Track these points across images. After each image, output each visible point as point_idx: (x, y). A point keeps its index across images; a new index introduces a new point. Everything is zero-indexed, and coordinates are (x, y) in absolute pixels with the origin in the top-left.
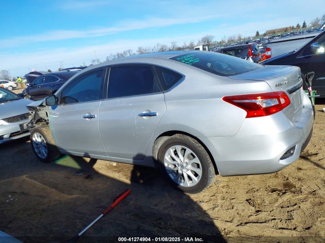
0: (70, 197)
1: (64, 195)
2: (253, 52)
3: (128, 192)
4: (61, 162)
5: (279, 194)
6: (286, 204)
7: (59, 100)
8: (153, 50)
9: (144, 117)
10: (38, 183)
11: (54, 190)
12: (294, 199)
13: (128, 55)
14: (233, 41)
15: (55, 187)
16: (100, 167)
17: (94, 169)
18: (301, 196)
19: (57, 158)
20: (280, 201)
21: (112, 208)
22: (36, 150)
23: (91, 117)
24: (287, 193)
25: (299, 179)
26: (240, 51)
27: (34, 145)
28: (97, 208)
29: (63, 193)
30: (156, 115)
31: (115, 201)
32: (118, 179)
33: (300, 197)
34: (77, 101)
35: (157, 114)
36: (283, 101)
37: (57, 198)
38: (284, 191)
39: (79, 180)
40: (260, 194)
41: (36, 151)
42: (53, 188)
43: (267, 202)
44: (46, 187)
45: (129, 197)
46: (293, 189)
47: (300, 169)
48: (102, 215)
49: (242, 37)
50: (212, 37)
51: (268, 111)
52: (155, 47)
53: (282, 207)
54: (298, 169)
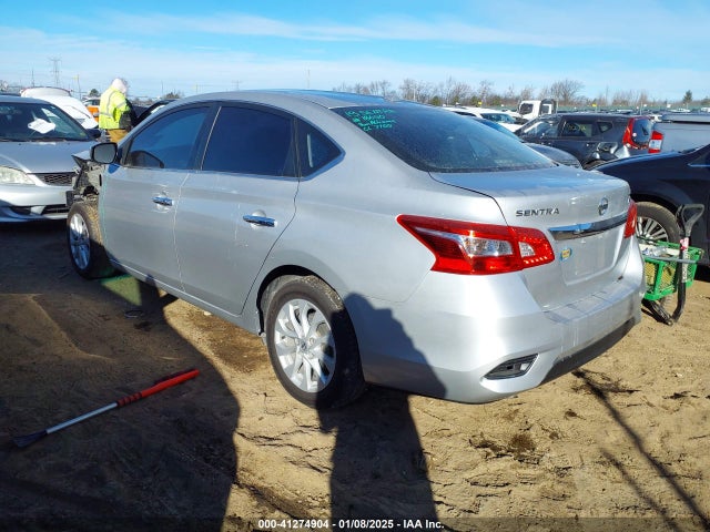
0: (85, 355)
1: (76, 349)
2: (635, 135)
3: (193, 372)
4: (113, 284)
5: (488, 454)
6: (488, 479)
7: (124, 156)
8: (436, 90)
9: (253, 225)
10: (47, 316)
11: (64, 335)
12: (514, 472)
13: (380, 93)
14: (624, 102)
15: (70, 328)
16: (176, 311)
17: (162, 313)
18: (530, 471)
19: (106, 273)
20: (482, 468)
21: (142, 398)
22: (73, 247)
23: (164, 203)
24: (507, 458)
25: (554, 436)
26: (604, 128)
27: (71, 238)
28: (117, 389)
29: (76, 345)
30: (272, 225)
31: (156, 383)
32: (193, 343)
33: (528, 471)
34: (162, 166)
35: (276, 223)
36: (526, 250)
37: (59, 351)
38: (503, 452)
39: (121, 327)
40: (450, 444)
41: (73, 251)
42: (65, 331)
43: (451, 465)
44: (55, 325)
45: (189, 383)
46: (527, 453)
47: (571, 414)
48: (115, 405)
49: (650, 99)
50: (577, 86)
51: (481, 266)
52: (442, 86)
53: (475, 484)
54: (567, 413)
